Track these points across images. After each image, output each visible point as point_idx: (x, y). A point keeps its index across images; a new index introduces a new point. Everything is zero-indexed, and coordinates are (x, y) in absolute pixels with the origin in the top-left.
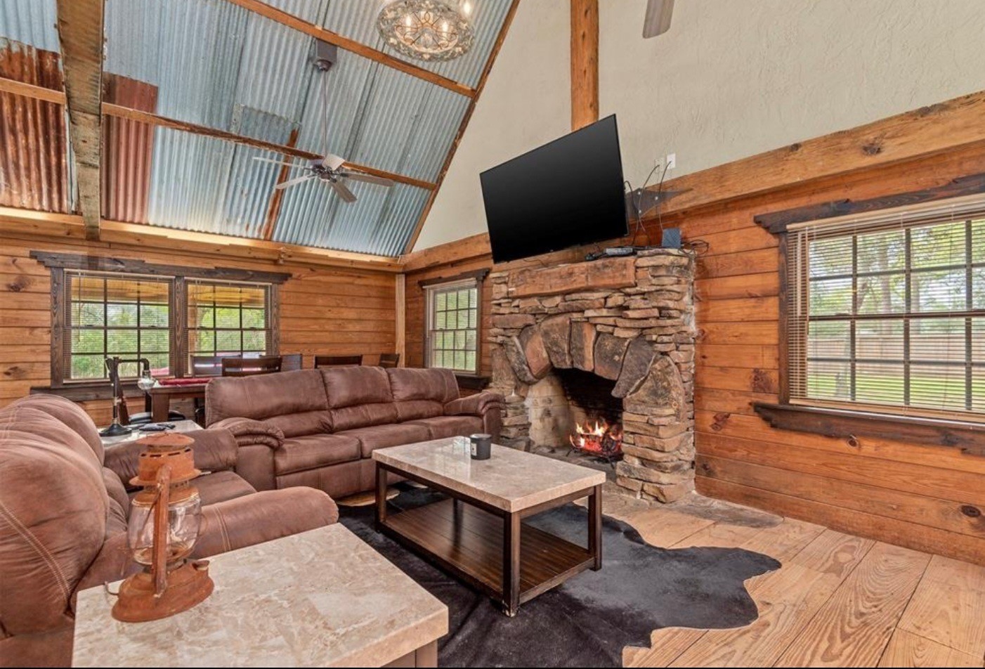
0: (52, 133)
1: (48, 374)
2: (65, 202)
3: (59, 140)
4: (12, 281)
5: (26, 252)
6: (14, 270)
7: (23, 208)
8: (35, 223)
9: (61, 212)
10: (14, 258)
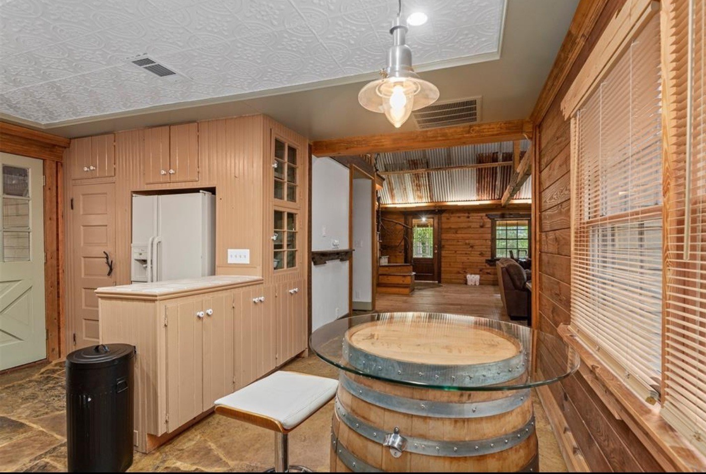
0: (494, 176)
1: (490, 255)
2: (496, 196)
3: (496, 177)
4: (481, 224)
5: (484, 214)
6: (481, 221)
7: (484, 200)
8: (488, 205)
9: (494, 199)
10: (482, 216)
